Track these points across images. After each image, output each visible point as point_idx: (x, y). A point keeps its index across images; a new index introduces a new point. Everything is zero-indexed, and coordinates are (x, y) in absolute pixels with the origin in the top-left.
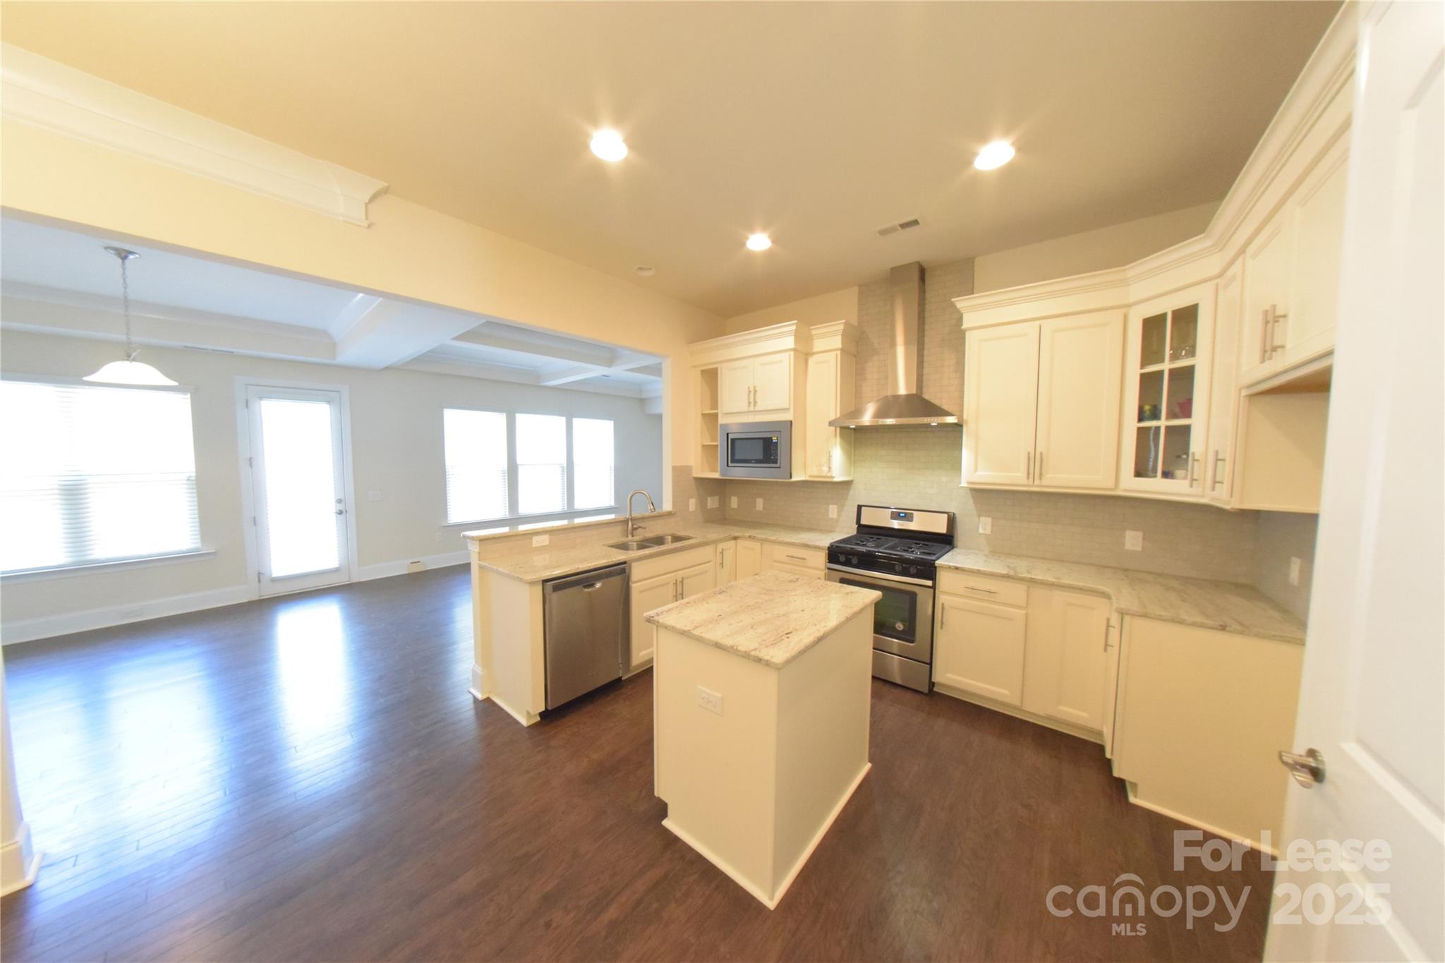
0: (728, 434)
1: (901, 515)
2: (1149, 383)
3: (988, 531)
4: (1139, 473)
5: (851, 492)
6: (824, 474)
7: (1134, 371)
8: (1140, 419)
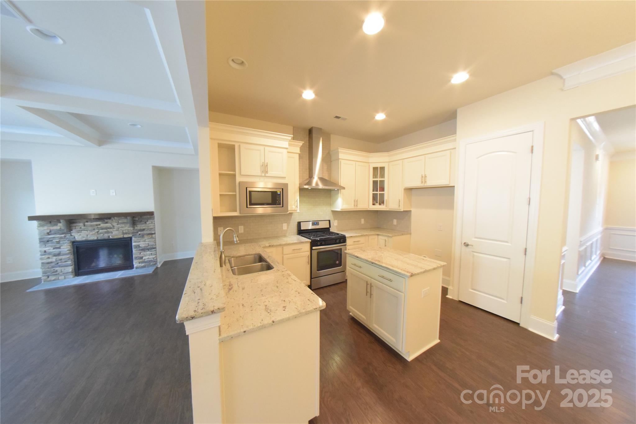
0: (247, 188)
1: (315, 223)
2: (375, 183)
3: (337, 225)
4: (374, 204)
5: (293, 217)
6: (294, 209)
7: (372, 180)
8: (373, 191)
